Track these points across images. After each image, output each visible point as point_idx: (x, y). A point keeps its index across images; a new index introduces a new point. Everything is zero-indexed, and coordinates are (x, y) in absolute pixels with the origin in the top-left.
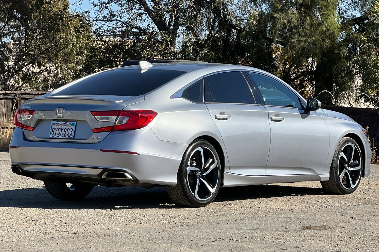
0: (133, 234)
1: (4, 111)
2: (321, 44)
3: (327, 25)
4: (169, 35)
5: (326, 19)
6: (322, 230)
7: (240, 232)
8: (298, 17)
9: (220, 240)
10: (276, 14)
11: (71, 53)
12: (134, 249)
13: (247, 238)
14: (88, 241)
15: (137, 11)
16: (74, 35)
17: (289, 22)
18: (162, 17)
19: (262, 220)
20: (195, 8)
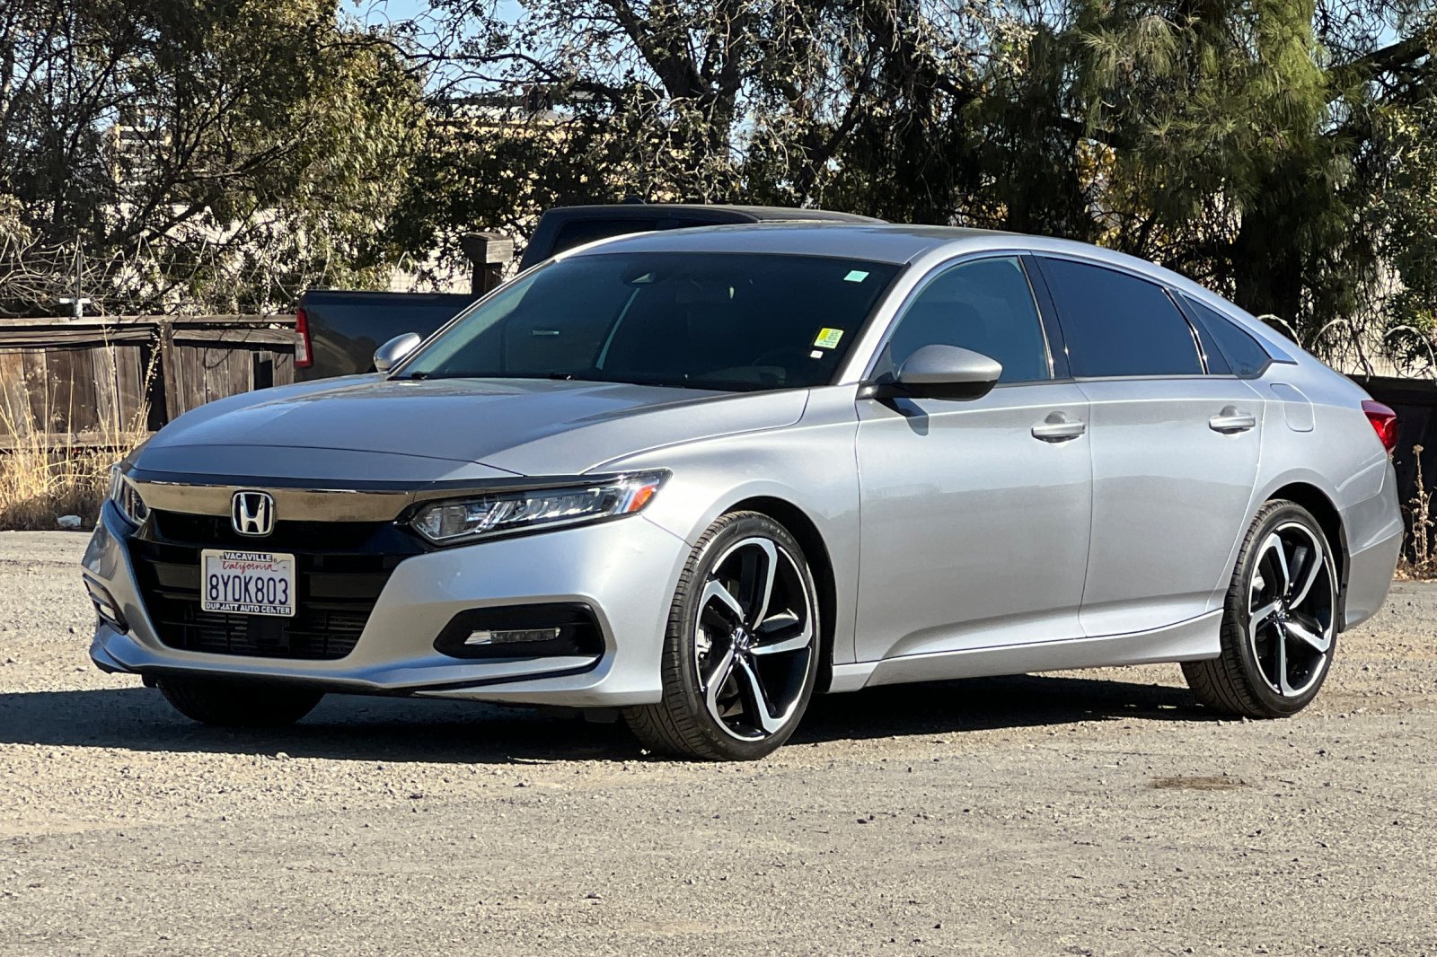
0: (604, 799)
1: (113, 388)
2: (1255, 144)
3: (1278, 77)
4: (706, 112)
5: (1275, 54)
6: (1215, 788)
7: (948, 794)
8: (1174, 47)
9: (884, 817)
10: (1091, 37)
11: (346, 174)
12: (610, 843)
13: (971, 812)
14: (463, 821)
15: (591, 25)
16: (357, 108)
17: (1139, 64)
18: (680, 49)
19: (1023, 758)
20: (798, 15)
